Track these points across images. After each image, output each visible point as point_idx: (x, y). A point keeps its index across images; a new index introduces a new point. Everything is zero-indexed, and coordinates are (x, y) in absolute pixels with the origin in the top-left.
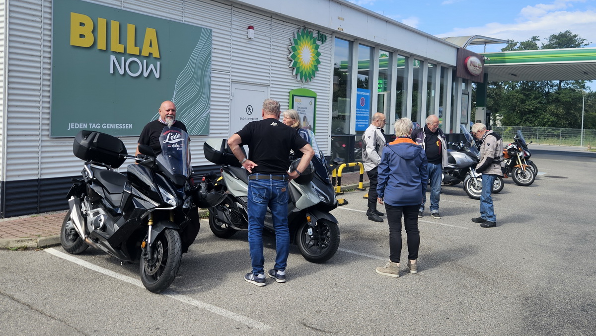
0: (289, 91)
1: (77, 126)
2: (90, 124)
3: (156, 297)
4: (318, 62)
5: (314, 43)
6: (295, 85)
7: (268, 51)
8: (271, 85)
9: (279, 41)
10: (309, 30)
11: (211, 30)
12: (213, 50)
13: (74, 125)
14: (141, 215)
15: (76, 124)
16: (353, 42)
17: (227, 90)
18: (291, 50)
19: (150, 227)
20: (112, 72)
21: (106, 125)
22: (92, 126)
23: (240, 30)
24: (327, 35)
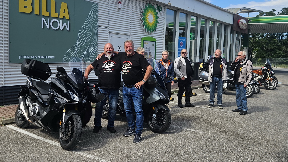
0: (141, 38)
1: (24, 57)
2: (31, 56)
3: (68, 153)
4: (157, 22)
5: (155, 11)
6: (145, 35)
7: (130, 16)
8: (131, 35)
9: (136, 10)
10: (152, 4)
11: (98, 4)
12: (99, 15)
13: (22, 57)
14: (59, 107)
15: (23, 56)
16: (176, 11)
17: (107, 38)
18: (142, 15)
19: (64, 113)
20: (43, 27)
21: (40, 57)
22: (32, 57)
23: (114, 4)
24: (162, 7)
